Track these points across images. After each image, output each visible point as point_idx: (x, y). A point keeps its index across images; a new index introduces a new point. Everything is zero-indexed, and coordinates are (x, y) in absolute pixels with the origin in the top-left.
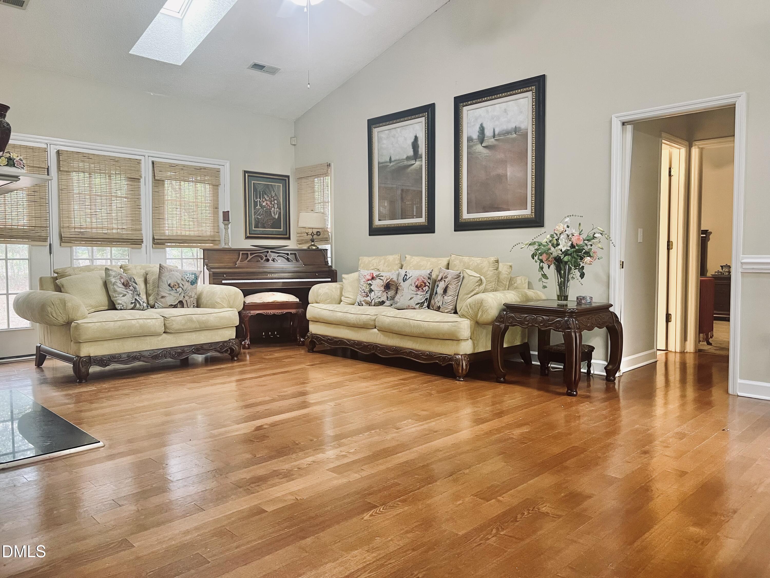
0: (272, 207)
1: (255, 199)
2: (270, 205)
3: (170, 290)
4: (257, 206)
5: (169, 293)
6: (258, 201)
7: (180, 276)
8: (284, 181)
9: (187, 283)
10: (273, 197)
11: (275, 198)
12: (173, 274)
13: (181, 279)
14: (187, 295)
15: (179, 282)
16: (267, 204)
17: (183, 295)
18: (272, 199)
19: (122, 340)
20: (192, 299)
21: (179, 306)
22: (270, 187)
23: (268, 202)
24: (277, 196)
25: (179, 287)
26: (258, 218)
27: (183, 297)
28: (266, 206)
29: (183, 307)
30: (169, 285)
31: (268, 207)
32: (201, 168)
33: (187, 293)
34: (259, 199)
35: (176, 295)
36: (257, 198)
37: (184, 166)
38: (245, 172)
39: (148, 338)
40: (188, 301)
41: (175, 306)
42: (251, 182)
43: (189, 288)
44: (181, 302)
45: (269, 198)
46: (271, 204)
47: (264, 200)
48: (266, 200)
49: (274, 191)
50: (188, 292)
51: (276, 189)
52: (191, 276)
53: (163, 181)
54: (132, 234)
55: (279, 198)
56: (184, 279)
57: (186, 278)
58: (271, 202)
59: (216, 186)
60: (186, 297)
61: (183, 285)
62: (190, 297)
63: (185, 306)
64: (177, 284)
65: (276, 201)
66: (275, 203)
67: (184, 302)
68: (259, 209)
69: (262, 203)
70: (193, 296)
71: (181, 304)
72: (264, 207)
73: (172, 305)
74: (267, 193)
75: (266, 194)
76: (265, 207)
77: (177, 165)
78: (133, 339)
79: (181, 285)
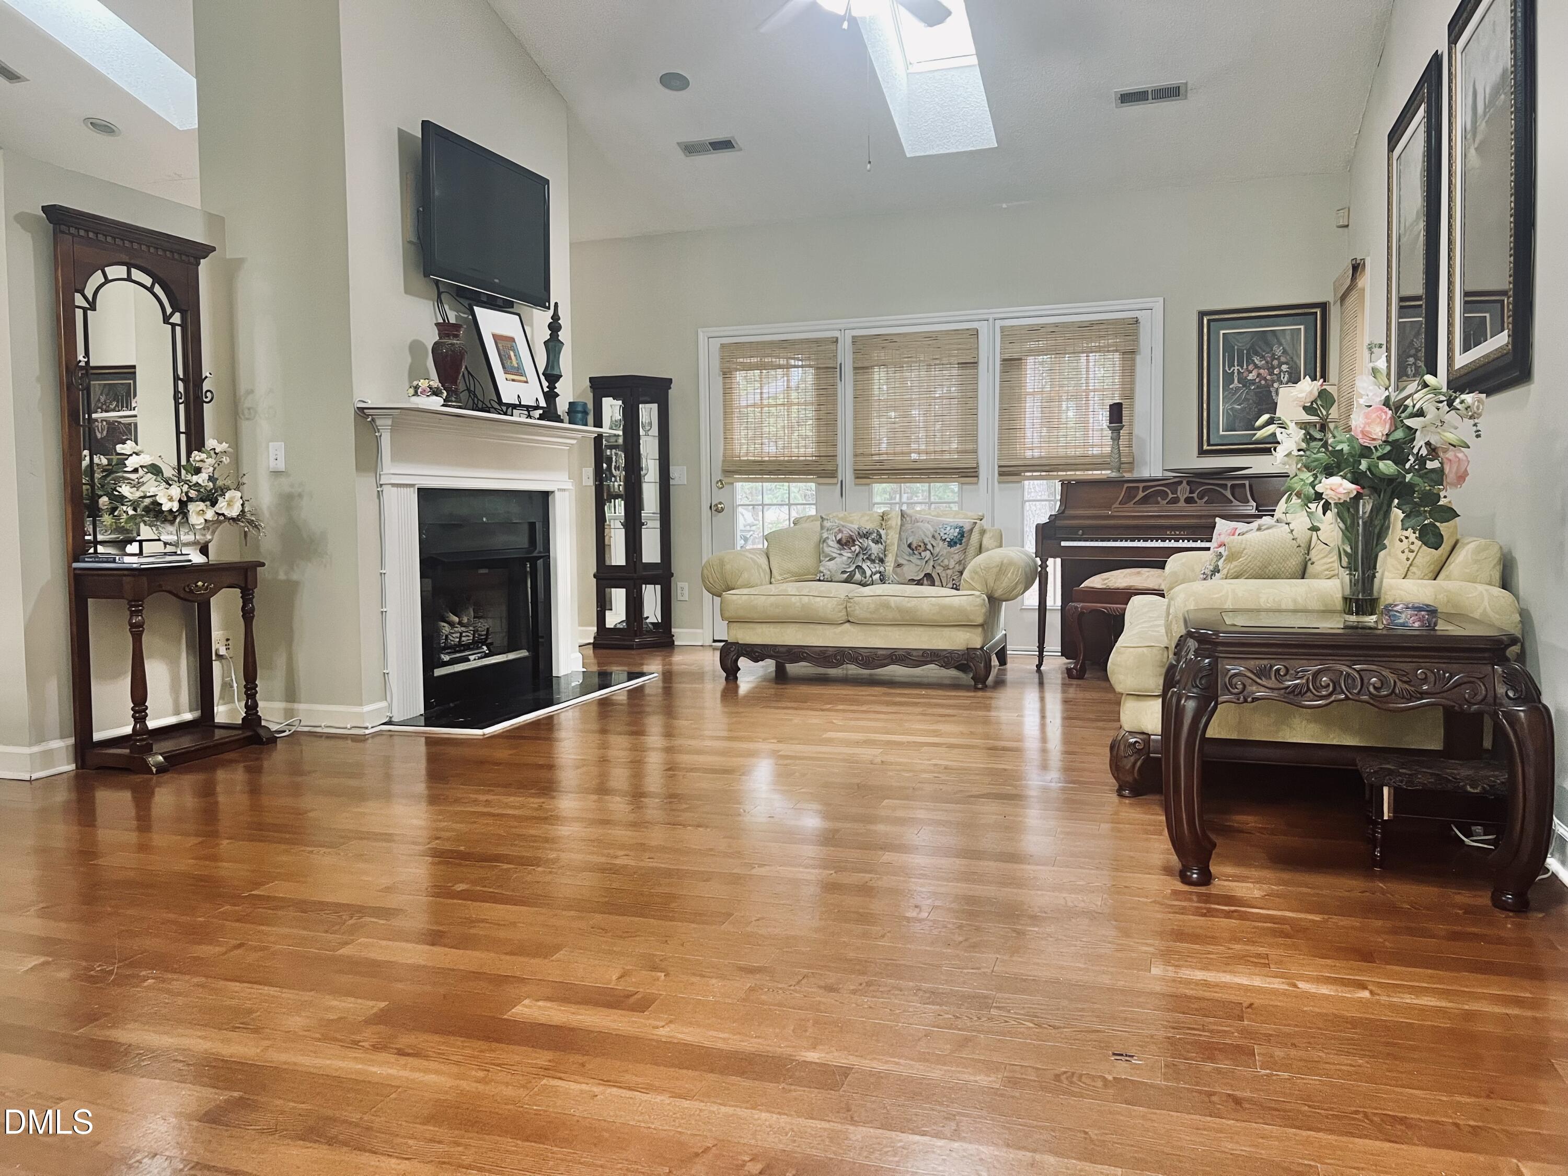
0: (1274, 382)
1: (1227, 368)
2: (1268, 377)
3: (910, 555)
4: (1233, 382)
5: (907, 558)
6: (1236, 371)
7: (932, 530)
8: (1312, 317)
9: (941, 543)
10: (1278, 359)
11: (1283, 359)
12: (918, 528)
13: (930, 536)
14: (939, 565)
15: (926, 540)
16: (1259, 375)
17: (931, 563)
18: (1275, 362)
19: (780, 625)
20: (949, 572)
21: (925, 582)
22: (1270, 337)
23: (1264, 372)
24: (1288, 354)
25: (926, 549)
26: (1232, 409)
27: (931, 567)
28: (1257, 380)
29: (933, 584)
30: (910, 546)
31: (1263, 382)
32: (1092, 324)
33: (939, 561)
34: (1236, 368)
35: (919, 562)
36: (1231, 365)
37: (1056, 325)
38: (1202, 314)
39: (820, 627)
40: (943, 575)
41: (919, 583)
42: (1219, 334)
43: (944, 552)
44: (928, 576)
45: (1267, 362)
46: (1271, 374)
47: (1251, 367)
48: (1256, 366)
49: (1281, 344)
50: (942, 559)
51: (1286, 340)
52: (952, 530)
53: (1021, 359)
54: (958, 460)
55: (1295, 358)
56: (937, 535)
57: (942, 534)
58: (1271, 369)
59: (1130, 355)
60: (938, 568)
61: (933, 546)
62: (946, 568)
63: (936, 584)
64: (922, 545)
65: (1284, 367)
66: (1281, 371)
67: (935, 575)
68: (1237, 389)
69: (1245, 375)
70: (951, 567)
71: (929, 579)
72: (1252, 382)
73: (913, 580)
74: (1260, 350)
75: (1257, 354)
76: (1254, 384)
77: (1043, 326)
78: (798, 625)
79: (929, 547)
